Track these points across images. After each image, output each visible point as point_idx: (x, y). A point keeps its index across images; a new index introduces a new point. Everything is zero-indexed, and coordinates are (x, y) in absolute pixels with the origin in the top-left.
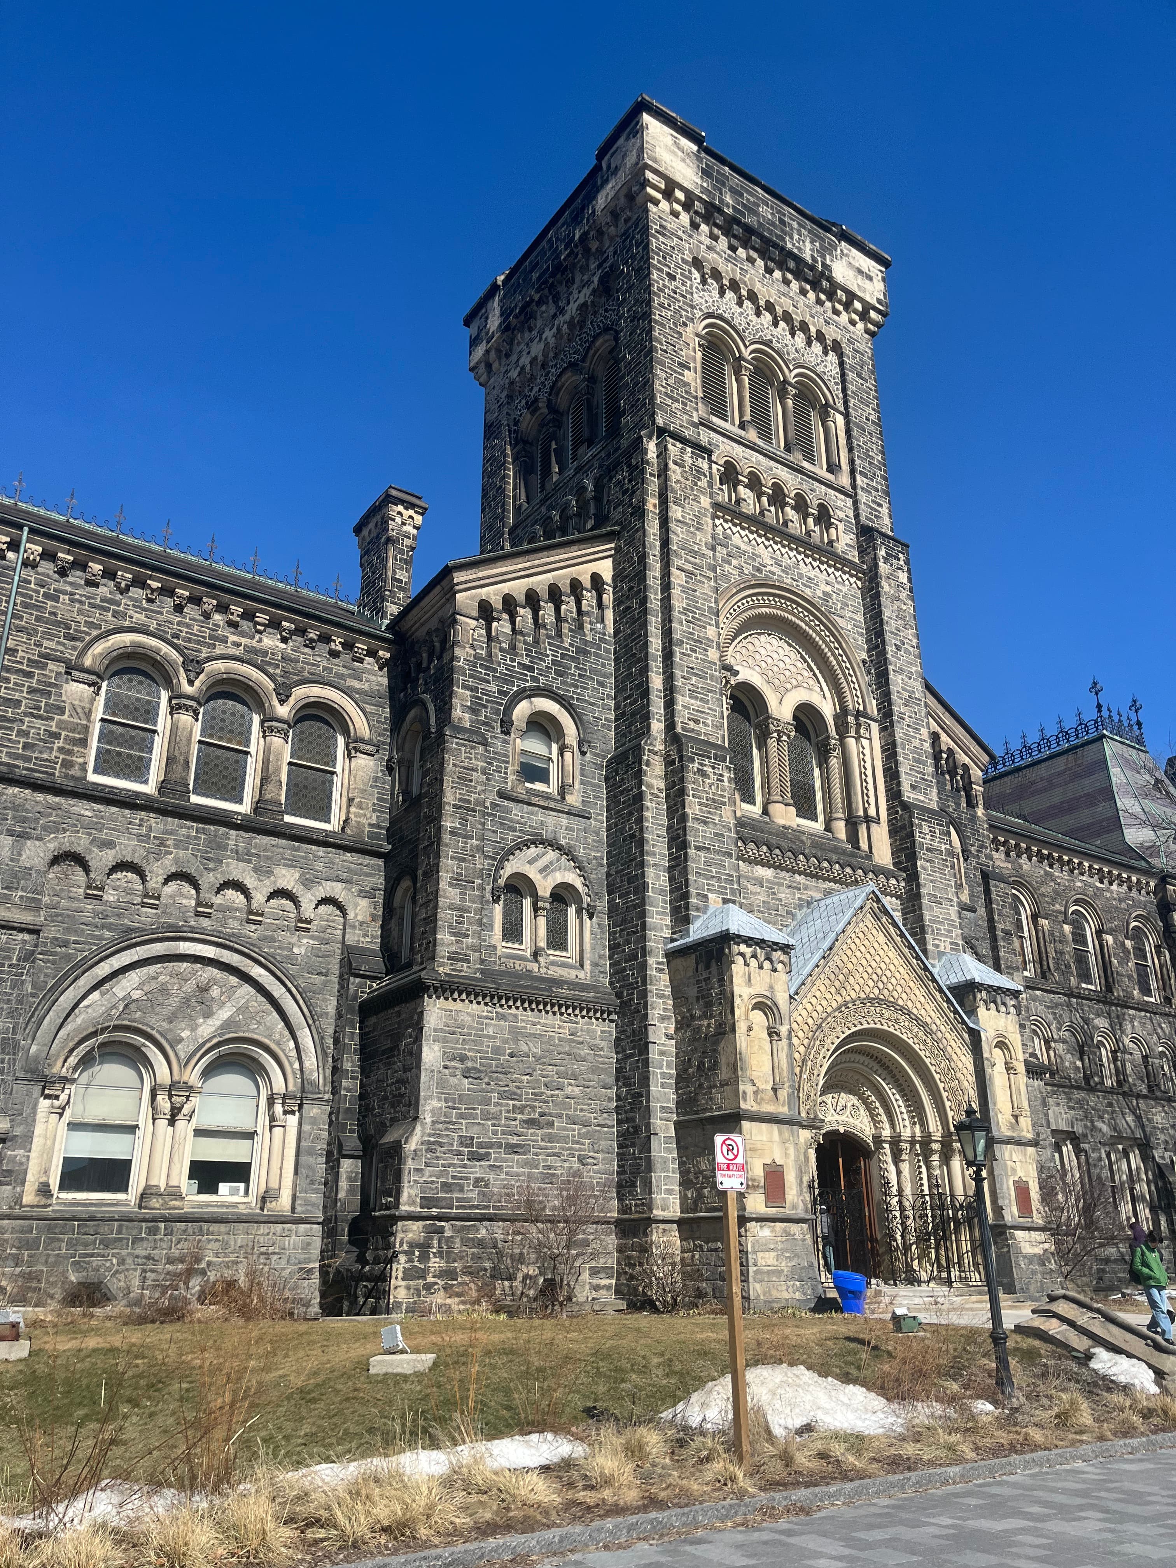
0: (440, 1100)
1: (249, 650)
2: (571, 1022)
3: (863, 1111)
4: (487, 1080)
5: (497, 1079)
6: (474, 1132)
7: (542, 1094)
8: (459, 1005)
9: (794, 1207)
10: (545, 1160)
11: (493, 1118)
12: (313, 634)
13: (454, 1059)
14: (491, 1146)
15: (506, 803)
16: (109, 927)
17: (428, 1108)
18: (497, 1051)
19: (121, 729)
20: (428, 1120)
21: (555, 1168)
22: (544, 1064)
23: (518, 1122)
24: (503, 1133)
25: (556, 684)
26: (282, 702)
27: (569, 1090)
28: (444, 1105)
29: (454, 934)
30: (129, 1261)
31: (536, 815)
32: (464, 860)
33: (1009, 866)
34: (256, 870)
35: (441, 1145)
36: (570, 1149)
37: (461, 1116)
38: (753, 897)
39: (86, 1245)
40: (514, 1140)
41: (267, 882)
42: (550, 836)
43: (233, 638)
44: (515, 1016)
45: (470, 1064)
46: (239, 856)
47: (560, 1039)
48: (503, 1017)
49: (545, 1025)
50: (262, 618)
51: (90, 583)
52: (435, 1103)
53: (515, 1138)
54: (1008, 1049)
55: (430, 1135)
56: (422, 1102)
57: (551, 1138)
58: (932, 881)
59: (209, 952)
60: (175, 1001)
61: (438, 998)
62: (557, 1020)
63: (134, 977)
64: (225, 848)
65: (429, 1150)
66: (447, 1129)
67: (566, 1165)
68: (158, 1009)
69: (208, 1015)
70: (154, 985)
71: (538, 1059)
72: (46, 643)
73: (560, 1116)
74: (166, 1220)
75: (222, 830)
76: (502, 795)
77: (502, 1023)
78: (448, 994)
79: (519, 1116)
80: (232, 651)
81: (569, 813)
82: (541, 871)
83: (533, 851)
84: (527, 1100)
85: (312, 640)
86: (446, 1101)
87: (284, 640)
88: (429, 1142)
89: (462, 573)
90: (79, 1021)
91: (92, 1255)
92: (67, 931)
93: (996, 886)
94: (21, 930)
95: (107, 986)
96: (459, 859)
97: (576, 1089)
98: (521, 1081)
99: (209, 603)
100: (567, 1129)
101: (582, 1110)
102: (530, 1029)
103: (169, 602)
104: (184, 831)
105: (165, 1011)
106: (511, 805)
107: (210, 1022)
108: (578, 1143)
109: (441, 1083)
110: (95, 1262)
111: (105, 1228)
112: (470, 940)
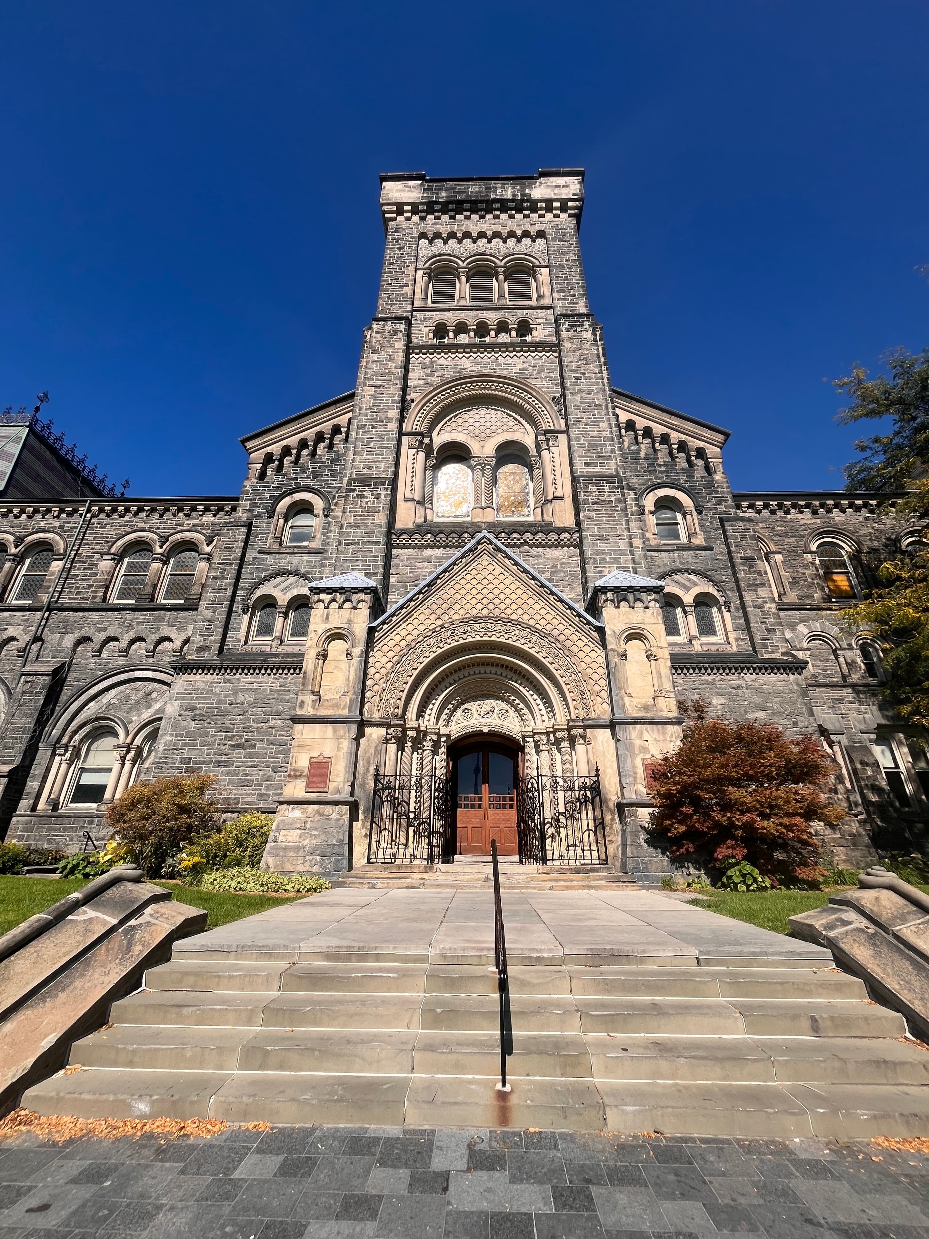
0: (172, 735)
1: (194, 525)
2: (282, 678)
3: (512, 713)
4: (208, 721)
5: (217, 720)
6: (193, 754)
7: (250, 727)
8: (198, 677)
9: (338, 791)
10: (243, 770)
11: (208, 745)
12: (227, 508)
13: (187, 710)
14: (203, 763)
15: (264, 556)
16: (100, 670)
17: (162, 741)
18: (220, 702)
19: (133, 578)
20: (161, 748)
21: (251, 775)
22: (254, 707)
23: (227, 747)
24: (215, 754)
25: (313, 483)
26: (208, 545)
27: (272, 723)
28: (174, 738)
29: (202, 636)
30: (75, 839)
31: (285, 558)
32: (218, 592)
33: (818, 521)
34: (178, 629)
35: (166, 763)
36: (267, 762)
37: (185, 745)
38: (420, 571)
39: (55, 830)
40: (223, 758)
41: (183, 634)
42: (293, 569)
43: (186, 522)
44: (239, 679)
45: (198, 712)
46: (169, 624)
47: (271, 690)
48: (228, 681)
49: (260, 682)
50: (200, 508)
51: (121, 517)
52: (168, 738)
53: (224, 756)
54: (646, 638)
55: (160, 758)
56: (159, 737)
57: (251, 756)
58: (596, 525)
59: (150, 674)
60: (132, 702)
61: (183, 674)
62: (271, 678)
63: (113, 692)
64: (163, 621)
65: (157, 768)
66: (173, 754)
67: (261, 773)
68: (123, 707)
69: (149, 707)
70: (122, 695)
71: (250, 705)
72: (96, 547)
73: (262, 740)
74: (98, 817)
75: (163, 612)
76: (260, 552)
77: (227, 684)
78: (189, 671)
79: (229, 742)
80: (187, 528)
81: (309, 553)
82: (282, 591)
83: (279, 579)
84: (238, 731)
85: (227, 512)
86: (176, 736)
87: (214, 516)
88: (159, 763)
89: (252, 442)
90: (82, 717)
91: (57, 836)
92: (81, 674)
93: (732, 525)
94: (43, 675)
95: (99, 698)
96: (214, 592)
97: (278, 721)
98: (236, 720)
99: (174, 509)
100: (266, 749)
101: (280, 735)
102: (248, 686)
103: (156, 514)
104: (143, 617)
105: (126, 708)
106: (268, 556)
107: (149, 711)
108: (273, 757)
109: (175, 725)
110: (58, 839)
111: (66, 821)
112: (213, 638)
